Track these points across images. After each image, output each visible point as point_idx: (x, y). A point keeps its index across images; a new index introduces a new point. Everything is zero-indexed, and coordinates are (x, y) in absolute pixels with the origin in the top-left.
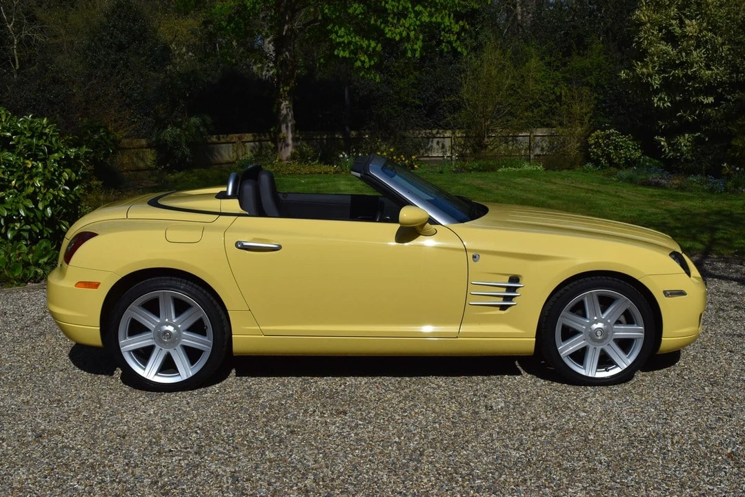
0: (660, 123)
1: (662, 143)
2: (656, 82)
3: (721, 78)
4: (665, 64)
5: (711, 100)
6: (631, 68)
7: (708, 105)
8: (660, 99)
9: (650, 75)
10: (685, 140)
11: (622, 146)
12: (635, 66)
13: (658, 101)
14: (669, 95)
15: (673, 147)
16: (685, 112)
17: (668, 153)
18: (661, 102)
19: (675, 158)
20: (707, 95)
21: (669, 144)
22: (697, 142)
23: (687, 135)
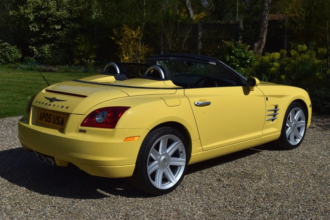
0: (32, 39)
1: (34, 50)
2: (32, 17)
3: (65, 16)
4: (35, 8)
5: (60, 27)
6: (18, 10)
7: (58, 30)
8: (33, 26)
9: (29, 14)
10: (46, 48)
11: (12, 52)
12: (20, 9)
13: (32, 27)
14: (38, 25)
15: (40, 51)
16: (47, 33)
17: (38, 55)
18: (34, 28)
19: (42, 57)
20: (58, 25)
21: (38, 50)
22: (52, 48)
23: (46, 45)
